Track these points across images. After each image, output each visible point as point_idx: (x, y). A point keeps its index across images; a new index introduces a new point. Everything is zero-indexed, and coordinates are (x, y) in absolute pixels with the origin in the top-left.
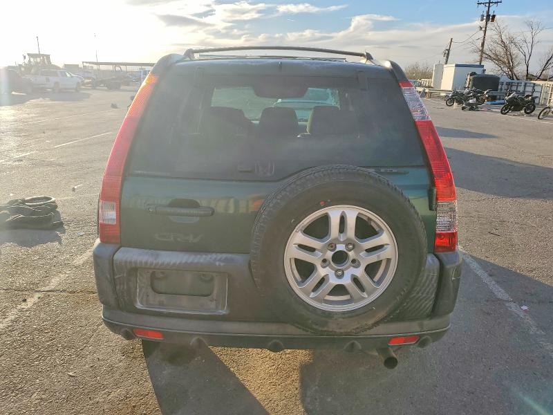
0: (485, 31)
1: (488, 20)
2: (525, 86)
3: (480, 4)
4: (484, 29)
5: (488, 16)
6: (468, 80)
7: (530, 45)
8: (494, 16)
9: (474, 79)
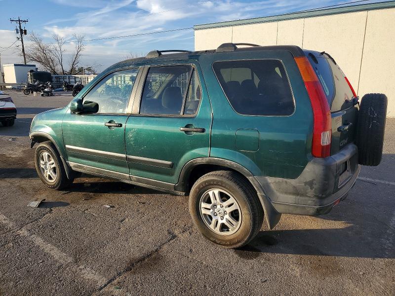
0: (22, 41)
1: (22, 33)
2: (69, 78)
3: (13, 21)
4: (20, 39)
5: (21, 30)
6: (29, 75)
7: (60, 52)
8: (25, 31)
9: (34, 74)
